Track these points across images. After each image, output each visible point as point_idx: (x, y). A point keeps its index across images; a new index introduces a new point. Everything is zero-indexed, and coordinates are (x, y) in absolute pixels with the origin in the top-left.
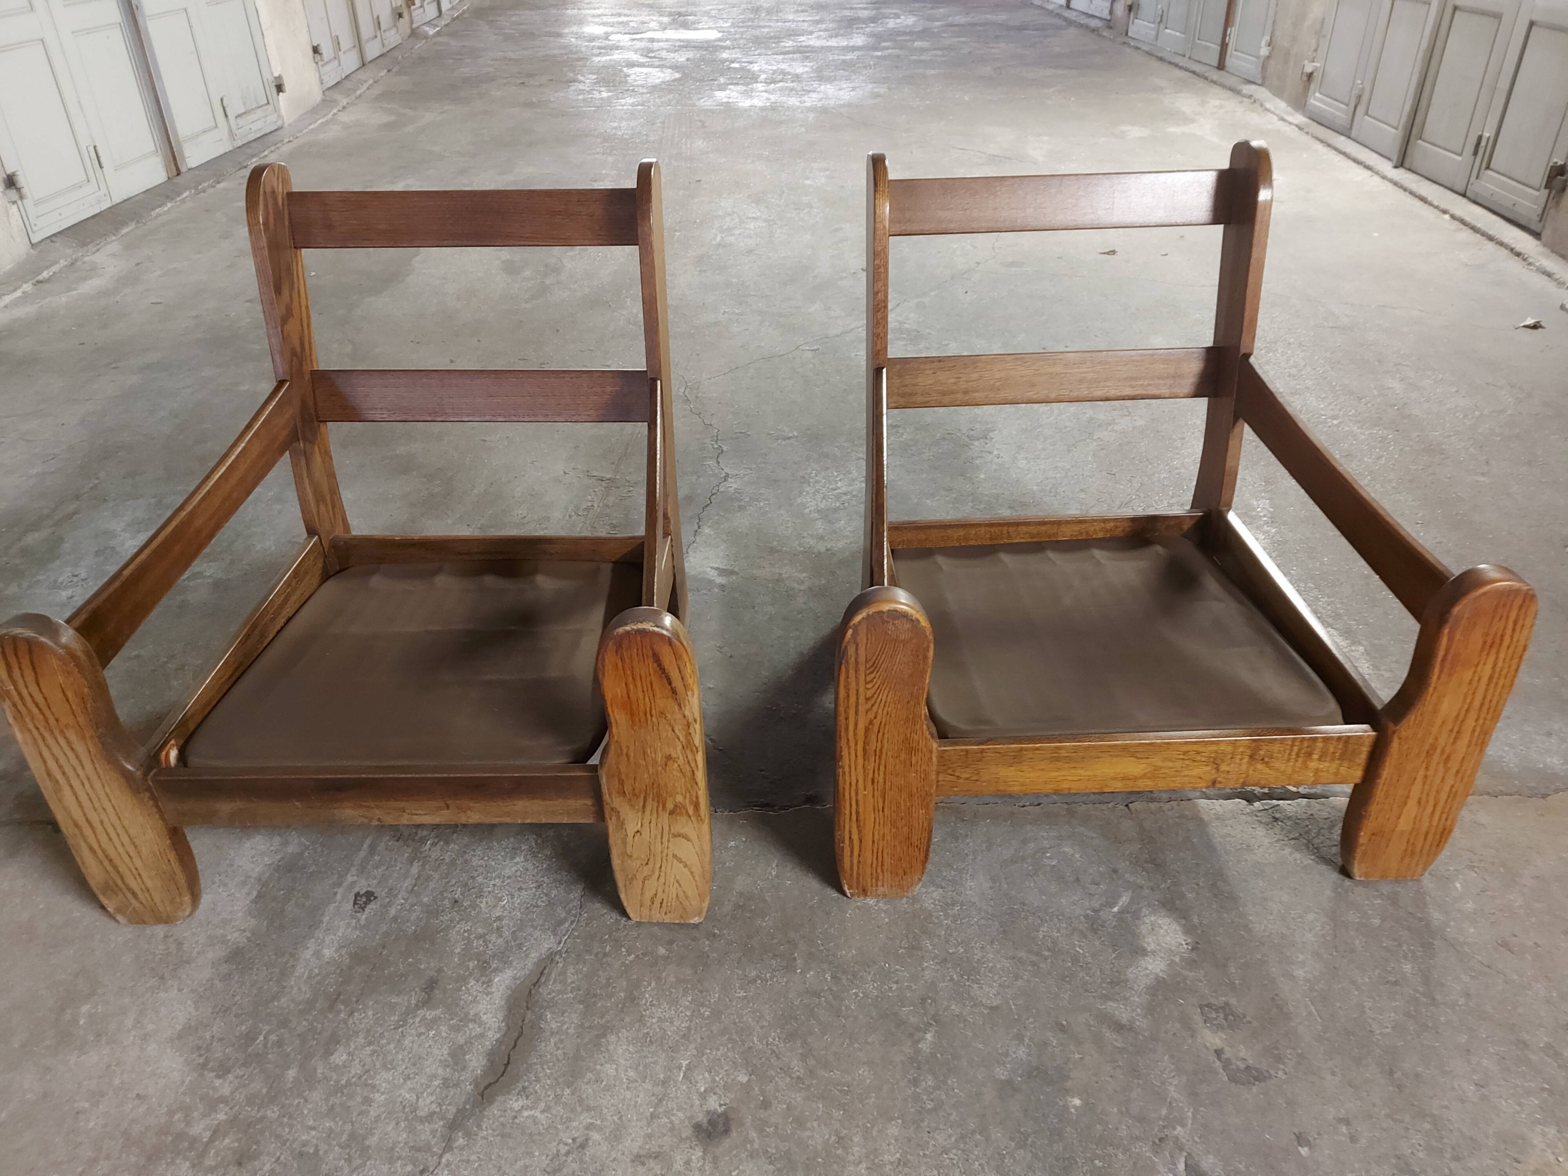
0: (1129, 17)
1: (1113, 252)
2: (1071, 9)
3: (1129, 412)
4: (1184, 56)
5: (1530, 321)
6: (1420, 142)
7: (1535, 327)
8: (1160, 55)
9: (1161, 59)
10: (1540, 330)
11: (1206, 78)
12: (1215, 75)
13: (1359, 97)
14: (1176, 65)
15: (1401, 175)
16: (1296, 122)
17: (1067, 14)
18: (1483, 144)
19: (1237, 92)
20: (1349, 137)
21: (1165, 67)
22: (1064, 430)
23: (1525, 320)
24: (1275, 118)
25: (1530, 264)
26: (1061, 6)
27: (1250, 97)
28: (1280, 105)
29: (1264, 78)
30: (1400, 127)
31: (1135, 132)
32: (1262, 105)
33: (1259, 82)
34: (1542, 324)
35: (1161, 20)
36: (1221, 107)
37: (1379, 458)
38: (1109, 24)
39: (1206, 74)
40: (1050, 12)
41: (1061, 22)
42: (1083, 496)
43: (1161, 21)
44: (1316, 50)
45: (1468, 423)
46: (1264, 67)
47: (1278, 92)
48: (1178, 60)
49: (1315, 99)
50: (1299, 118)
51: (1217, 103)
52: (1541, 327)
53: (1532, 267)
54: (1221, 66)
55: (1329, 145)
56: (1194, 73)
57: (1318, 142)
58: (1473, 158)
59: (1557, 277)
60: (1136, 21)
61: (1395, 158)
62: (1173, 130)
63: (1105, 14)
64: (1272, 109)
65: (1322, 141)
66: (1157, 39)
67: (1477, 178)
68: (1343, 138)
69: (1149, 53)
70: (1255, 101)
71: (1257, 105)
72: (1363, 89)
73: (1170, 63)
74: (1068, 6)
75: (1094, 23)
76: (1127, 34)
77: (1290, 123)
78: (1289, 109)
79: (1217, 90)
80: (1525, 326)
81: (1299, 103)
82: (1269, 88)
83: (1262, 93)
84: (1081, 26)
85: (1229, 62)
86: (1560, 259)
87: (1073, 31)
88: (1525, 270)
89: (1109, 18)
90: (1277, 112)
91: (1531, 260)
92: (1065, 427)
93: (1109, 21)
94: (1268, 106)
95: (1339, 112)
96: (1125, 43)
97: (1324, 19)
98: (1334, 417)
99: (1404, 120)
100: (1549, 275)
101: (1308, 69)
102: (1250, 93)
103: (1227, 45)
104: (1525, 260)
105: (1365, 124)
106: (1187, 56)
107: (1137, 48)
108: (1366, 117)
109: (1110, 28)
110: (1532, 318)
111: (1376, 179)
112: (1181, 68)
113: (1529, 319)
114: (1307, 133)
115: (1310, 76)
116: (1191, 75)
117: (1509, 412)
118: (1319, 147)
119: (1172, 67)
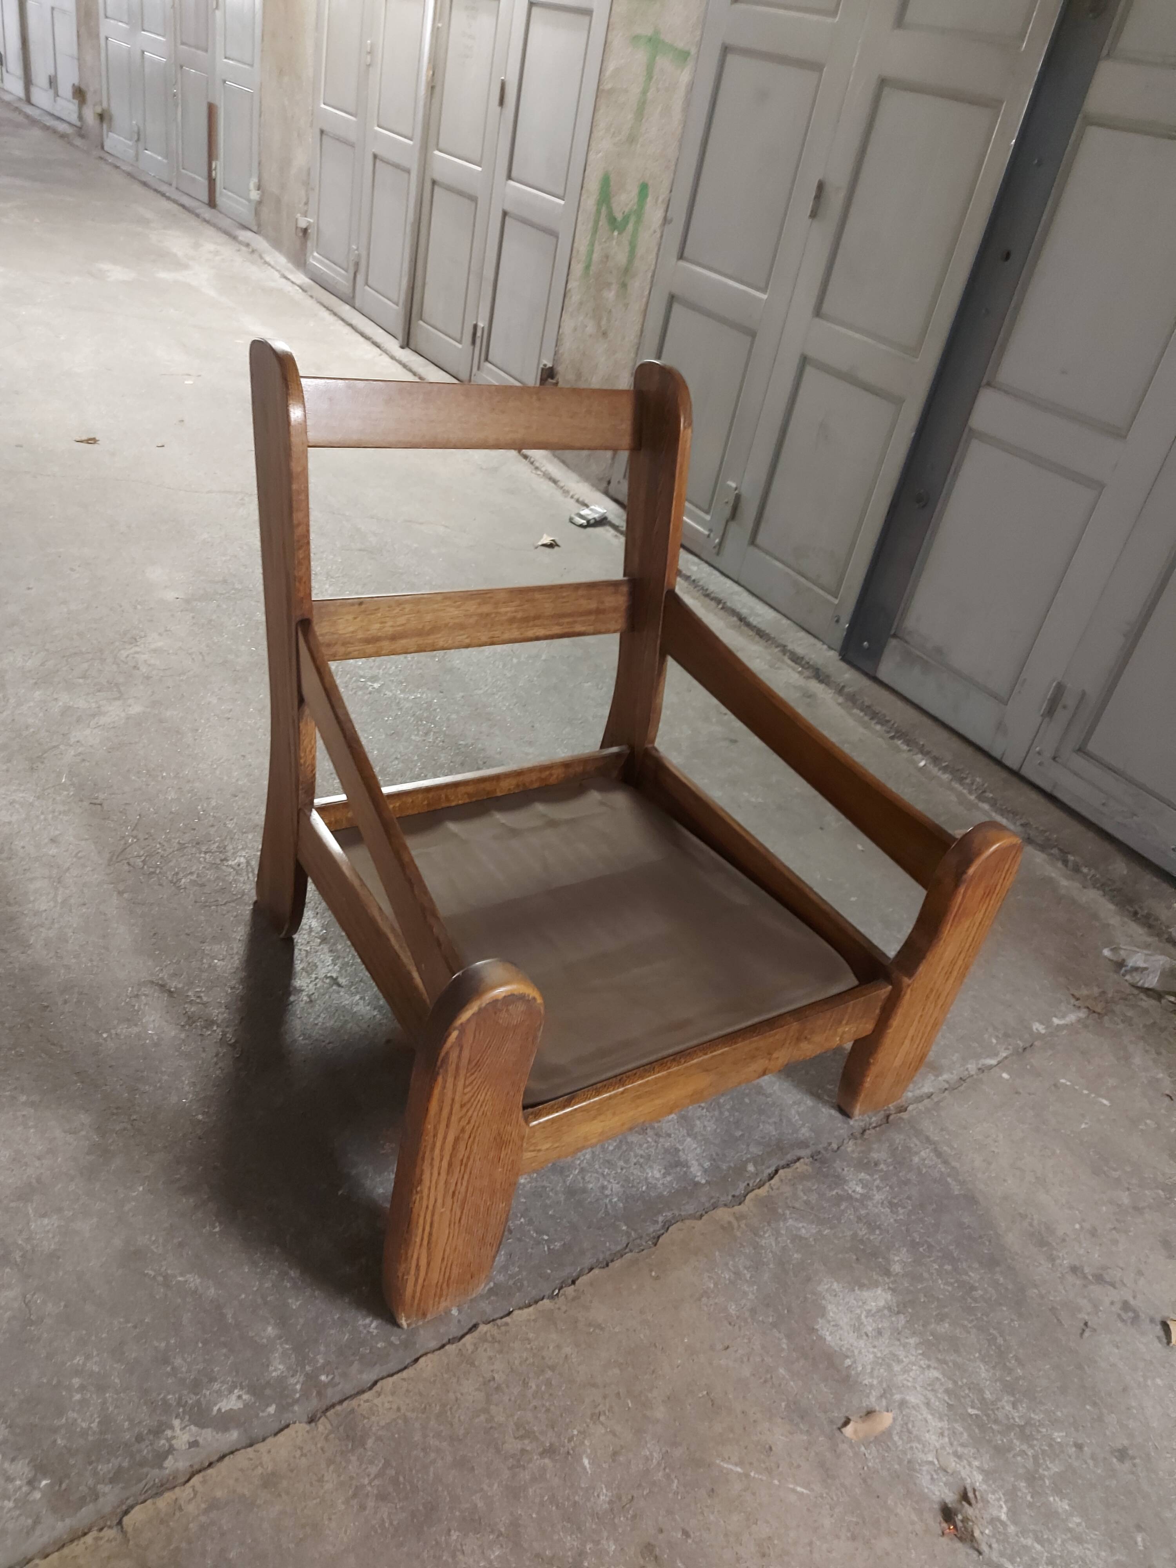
0: (102, 129)
1: (92, 441)
2: (33, 105)
3: (120, 692)
4: (171, 185)
5: (547, 540)
6: (421, 322)
7: (551, 545)
8: (143, 179)
9: (145, 184)
10: (556, 548)
11: (198, 215)
12: (207, 213)
13: (357, 264)
14: (163, 195)
15: (406, 355)
16: (298, 282)
17: (28, 110)
18: (479, 334)
19: (234, 238)
20: (354, 308)
21: (151, 194)
22: (25, 733)
23: (542, 537)
24: (276, 273)
25: (537, 468)
26: (20, 99)
27: (248, 245)
28: (280, 260)
29: (259, 225)
30: (401, 303)
31: (117, 273)
32: (261, 257)
33: (255, 228)
34: (559, 543)
35: (139, 137)
36: (217, 253)
37: (426, 734)
38: (81, 131)
39: (197, 211)
40: (8, 104)
41: (20, 119)
42: (53, 851)
43: (138, 140)
44: (306, 203)
45: (509, 675)
46: (257, 213)
47: (277, 244)
48: (164, 188)
49: (314, 258)
50: (301, 278)
51: (211, 247)
52: (558, 546)
53: (539, 472)
54: (212, 203)
55: (335, 314)
56: (183, 206)
57: (324, 309)
58: (472, 347)
59: (562, 484)
60: (110, 134)
61: (400, 338)
62: (163, 275)
63: (74, 118)
64: (272, 263)
65: (327, 308)
66: (137, 160)
67: (479, 368)
68: (347, 307)
69: (129, 175)
70: (253, 251)
71: (256, 256)
72: (359, 256)
73: (156, 190)
74: (28, 101)
75: (62, 127)
76: (103, 147)
77: (293, 282)
78: (290, 265)
79: (210, 232)
80: (544, 545)
81: (300, 261)
82: (266, 237)
83: (260, 243)
84: (46, 128)
85: (220, 200)
86: (561, 464)
87: (36, 133)
88: (533, 475)
89: (78, 124)
90: (278, 268)
91: (537, 464)
92: (27, 728)
93: (80, 128)
94: (268, 259)
95: (339, 277)
96: (101, 158)
97: (309, 169)
98: (374, 679)
99: (403, 297)
100: (555, 482)
101: (303, 223)
102: (247, 241)
103: (214, 180)
104: (532, 463)
105: (366, 294)
106: (174, 185)
107: (117, 167)
108: (367, 288)
109: (82, 136)
110: (549, 535)
111: (386, 359)
112: (168, 198)
113: (545, 536)
114: (311, 297)
115: (305, 231)
116: (181, 208)
117: (543, 657)
118: (325, 314)
119: (159, 195)
